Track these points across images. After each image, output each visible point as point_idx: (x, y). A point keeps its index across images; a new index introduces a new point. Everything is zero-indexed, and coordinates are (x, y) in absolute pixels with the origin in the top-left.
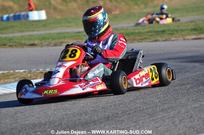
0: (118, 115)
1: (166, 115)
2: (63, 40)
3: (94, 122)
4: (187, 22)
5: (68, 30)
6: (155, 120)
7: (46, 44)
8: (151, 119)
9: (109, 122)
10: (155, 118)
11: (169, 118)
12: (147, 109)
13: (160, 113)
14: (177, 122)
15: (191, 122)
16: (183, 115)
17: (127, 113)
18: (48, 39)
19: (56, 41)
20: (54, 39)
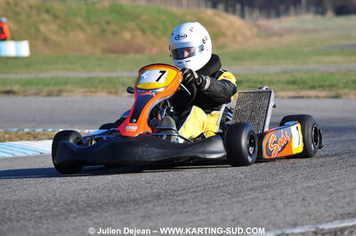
0: (176, 193)
1: (260, 195)
2: (63, 87)
3: (135, 200)
4: (277, 74)
5: (69, 74)
6: (241, 202)
7: (32, 92)
8: (235, 200)
9: (161, 202)
10: (241, 199)
11: (265, 199)
12: (225, 186)
13: (249, 192)
14: (280, 206)
15: (304, 206)
16: (290, 197)
17: (191, 190)
18: (37, 84)
19: (51, 88)
20: (48, 85)
